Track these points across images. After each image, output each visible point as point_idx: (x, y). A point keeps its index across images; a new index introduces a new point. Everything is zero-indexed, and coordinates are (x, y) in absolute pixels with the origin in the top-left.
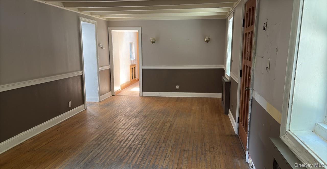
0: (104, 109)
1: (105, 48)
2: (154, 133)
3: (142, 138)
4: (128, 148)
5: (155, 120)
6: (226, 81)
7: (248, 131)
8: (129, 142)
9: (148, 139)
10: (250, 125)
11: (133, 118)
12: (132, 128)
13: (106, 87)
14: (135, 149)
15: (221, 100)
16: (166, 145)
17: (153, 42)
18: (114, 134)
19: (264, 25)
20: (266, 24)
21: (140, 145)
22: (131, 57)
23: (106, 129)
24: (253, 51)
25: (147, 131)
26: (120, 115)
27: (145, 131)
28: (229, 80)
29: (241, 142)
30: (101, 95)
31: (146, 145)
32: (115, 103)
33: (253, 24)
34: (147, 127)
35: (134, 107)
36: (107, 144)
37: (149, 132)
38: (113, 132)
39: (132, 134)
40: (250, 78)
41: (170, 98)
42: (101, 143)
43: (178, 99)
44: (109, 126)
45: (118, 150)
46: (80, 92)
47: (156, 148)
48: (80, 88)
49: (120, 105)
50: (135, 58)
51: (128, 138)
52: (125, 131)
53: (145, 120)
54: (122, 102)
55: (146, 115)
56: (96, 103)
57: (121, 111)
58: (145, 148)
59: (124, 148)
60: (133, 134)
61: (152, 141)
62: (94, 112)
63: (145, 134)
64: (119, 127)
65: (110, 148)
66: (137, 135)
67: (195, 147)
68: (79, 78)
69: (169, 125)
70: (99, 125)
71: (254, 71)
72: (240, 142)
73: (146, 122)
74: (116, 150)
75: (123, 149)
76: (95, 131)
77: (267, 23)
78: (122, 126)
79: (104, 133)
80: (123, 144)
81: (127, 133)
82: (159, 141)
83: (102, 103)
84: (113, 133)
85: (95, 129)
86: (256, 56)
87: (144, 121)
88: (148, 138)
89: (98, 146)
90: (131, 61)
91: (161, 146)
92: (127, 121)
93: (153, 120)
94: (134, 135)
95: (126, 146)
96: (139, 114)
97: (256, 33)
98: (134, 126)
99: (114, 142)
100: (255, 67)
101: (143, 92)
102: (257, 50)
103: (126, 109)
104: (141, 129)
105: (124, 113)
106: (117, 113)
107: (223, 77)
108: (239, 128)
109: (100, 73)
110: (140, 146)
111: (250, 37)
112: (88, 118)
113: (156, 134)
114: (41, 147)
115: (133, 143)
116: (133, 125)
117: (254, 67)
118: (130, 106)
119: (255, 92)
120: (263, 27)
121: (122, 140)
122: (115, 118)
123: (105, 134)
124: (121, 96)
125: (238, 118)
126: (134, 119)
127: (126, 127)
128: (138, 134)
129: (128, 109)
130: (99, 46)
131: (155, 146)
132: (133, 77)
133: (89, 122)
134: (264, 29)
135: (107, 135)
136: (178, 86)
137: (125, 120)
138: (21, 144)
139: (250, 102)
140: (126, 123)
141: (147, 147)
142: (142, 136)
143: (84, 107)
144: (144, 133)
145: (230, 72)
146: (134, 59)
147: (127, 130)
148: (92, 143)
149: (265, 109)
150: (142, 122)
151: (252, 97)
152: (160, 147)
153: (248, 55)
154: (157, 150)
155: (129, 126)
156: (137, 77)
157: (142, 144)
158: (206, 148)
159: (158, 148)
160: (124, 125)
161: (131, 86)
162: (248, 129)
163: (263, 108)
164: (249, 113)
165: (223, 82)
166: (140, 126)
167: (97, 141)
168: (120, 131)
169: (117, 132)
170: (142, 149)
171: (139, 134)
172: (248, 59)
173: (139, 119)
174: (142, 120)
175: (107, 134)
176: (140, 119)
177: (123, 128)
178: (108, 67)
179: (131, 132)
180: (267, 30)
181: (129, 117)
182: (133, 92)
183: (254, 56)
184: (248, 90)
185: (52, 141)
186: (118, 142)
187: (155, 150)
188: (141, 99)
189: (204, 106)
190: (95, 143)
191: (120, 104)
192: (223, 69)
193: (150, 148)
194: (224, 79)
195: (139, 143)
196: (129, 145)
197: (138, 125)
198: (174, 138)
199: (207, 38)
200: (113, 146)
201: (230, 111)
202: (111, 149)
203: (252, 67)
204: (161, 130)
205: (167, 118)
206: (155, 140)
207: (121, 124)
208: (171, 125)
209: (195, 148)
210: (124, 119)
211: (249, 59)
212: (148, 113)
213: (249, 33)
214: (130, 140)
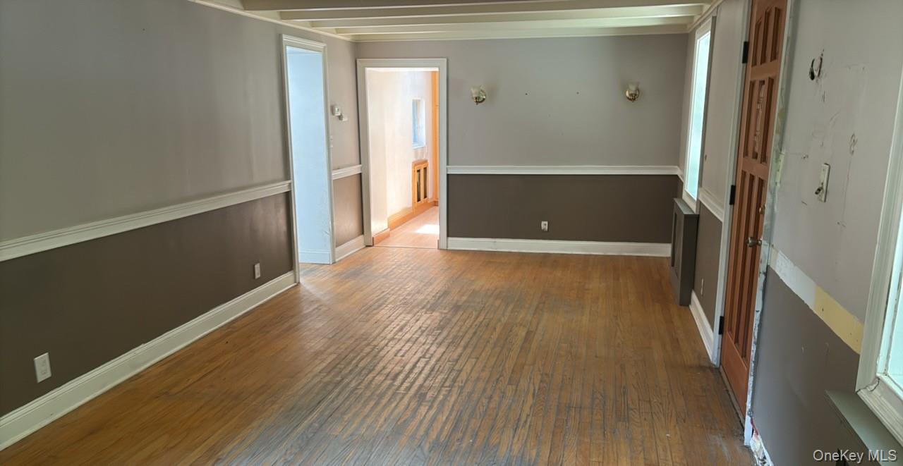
0: (347, 285)
1: (349, 119)
2: (483, 354)
3: (453, 370)
4: (415, 395)
5: (484, 319)
6: (685, 213)
7: (753, 360)
8: (416, 379)
9: (469, 372)
10: (758, 344)
11: (424, 310)
12: (422, 339)
13: (349, 223)
14: (435, 398)
15: (668, 264)
16: (516, 390)
17: (478, 101)
18: (375, 356)
19: (812, 66)
20: (819, 61)
21: (447, 387)
22: (415, 140)
23: (353, 339)
24: (774, 138)
25: (465, 348)
26: (389, 301)
27: (460, 350)
28: (695, 210)
29: (729, 388)
30: (337, 246)
31: (462, 388)
32: (373, 268)
33: (775, 56)
34: (463, 337)
35: (426, 281)
36: (359, 384)
37: (469, 350)
38: (373, 349)
39: (424, 357)
40: (763, 213)
41: (523, 257)
42: (343, 379)
43: (545, 259)
44: (363, 331)
45: (389, 400)
46: (283, 238)
47: (491, 398)
48: (284, 228)
49: (388, 273)
50: (427, 144)
51: (414, 366)
52: (406, 348)
53: (457, 317)
54: (393, 265)
55: (460, 304)
56: (325, 266)
57: (392, 290)
58: (460, 398)
59: (404, 395)
60: (428, 356)
61: (478, 379)
62: (322, 293)
63: (460, 356)
64: (389, 336)
65: (368, 394)
66: (438, 361)
67: (598, 398)
68: (282, 200)
69: (524, 334)
70: (337, 329)
71: (774, 193)
72: (726, 387)
73: (459, 323)
74: (384, 401)
75: (403, 398)
76: (326, 346)
77: (821, 59)
78: (396, 334)
79: (350, 352)
80: (402, 384)
81: (410, 353)
82: (498, 379)
83: (339, 269)
84: (374, 353)
85: (325, 340)
86: (783, 152)
87: (454, 320)
88: (468, 367)
89: (335, 388)
90: (416, 151)
91: (504, 393)
92: (408, 318)
93: (477, 317)
94: (430, 358)
95: (409, 389)
96: (441, 299)
97: (784, 87)
98: (428, 335)
99: (376, 378)
100: (778, 180)
101: (450, 239)
102: (787, 135)
103: (405, 285)
104: (447, 342)
105: (399, 295)
106: (381, 296)
107: (676, 200)
108: (723, 347)
109: (336, 186)
110: (446, 390)
111: (764, 93)
112: (305, 308)
113: (488, 359)
114: (187, 387)
115: (427, 382)
116: (424, 331)
117: (776, 183)
118: (413, 278)
119: (778, 252)
120: (808, 71)
121: (397, 372)
122: (375, 312)
123: (352, 355)
124: (390, 249)
125: (722, 319)
126: (426, 313)
127: (408, 336)
128: (441, 357)
129: (410, 287)
130: (333, 112)
131: (489, 392)
132: (420, 194)
133: (309, 319)
134: (813, 77)
135: (358, 358)
136: (547, 223)
137: (403, 315)
138: (138, 376)
139: (761, 280)
140: (405, 325)
141: (465, 394)
142: (450, 363)
143: (292, 279)
144: (455, 356)
145: (698, 187)
146: (425, 143)
147: (409, 344)
148: (318, 379)
149: (808, 306)
150: (448, 323)
151: (768, 267)
152: (501, 395)
153: (757, 144)
154: (492, 405)
155: (414, 334)
156: (430, 195)
157: (451, 386)
158: (630, 402)
159: (496, 398)
160: (401, 329)
161: (415, 219)
162: (753, 354)
163: (803, 301)
164: (756, 309)
165: (676, 215)
166: (445, 333)
167: (332, 374)
168: (393, 348)
169: (383, 348)
170: (453, 399)
171: (444, 357)
172: (755, 156)
173: (441, 313)
174: (448, 316)
175: (359, 354)
176: (443, 316)
177: (399, 340)
178: (355, 170)
179: (421, 349)
180: (823, 81)
181: (414, 307)
182: (422, 237)
183: (777, 151)
184: (756, 245)
185: (215, 369)
186: (389, 378)
187: (489, 402)
188: (444, 257)
189: (621, 280)
190: (327, 379)
191: (387, 271)
192: (677, 176)
193: (475, 397)
194: (679, 205)
195: (444, 382)
196: (416, 388)
197: (439, 331)
198: (540, 371)
199: (633, 88)
200: (375, 391)
201: (694, 297)
202: (369, 397)
203: (770, 183)
204: (502, 348)
205: (516, 313)
206: (485, 375)
207: (393, 327)
208: (528, 333)
209: (597, 401)
210: (401, 314)
211: (759, 156)
212: (464, 298)
213: (762, 82)
214: (420, 373)
